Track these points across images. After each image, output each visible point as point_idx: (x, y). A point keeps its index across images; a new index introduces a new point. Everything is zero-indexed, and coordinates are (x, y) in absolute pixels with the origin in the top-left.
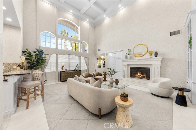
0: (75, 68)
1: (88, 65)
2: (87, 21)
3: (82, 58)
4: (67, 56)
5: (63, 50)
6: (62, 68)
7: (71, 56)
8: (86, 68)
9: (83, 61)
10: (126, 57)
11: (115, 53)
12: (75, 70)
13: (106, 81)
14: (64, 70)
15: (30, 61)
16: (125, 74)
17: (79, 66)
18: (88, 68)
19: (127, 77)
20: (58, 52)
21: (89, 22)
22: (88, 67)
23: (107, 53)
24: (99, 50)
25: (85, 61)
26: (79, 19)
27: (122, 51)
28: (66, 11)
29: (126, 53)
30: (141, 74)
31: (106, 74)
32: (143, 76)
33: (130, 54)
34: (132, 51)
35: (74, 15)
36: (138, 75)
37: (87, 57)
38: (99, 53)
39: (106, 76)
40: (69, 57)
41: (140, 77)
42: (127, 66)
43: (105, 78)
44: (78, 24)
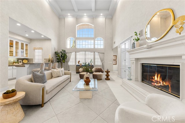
0: (89, 63)
1: (102, 60)
2: (102, 16)
3: (96, 54)
7: (87, 52)
9: (97, 56)
11: (126, 42)
12: (89, 64)
16: (130, 75)
17: (93, 61)
20: (77, 51)
22: (102, 62)
23: (119, 45)
24: (115, 43)
25: (100, 57)
26: (93, 18)
27: (132, 37)
28: (82, 16)
29: (134, 40)
30: (160, 78)
31: (109, 71)
32: (164, 84)
33: (139, 39)
34: (143, 34)
35: (89, 16)
36: (156, 79)
37: (101, 53)
38: (115, 46)
39: (109, 73)
40: (85, 53)
41: (158, 85)
42: (134, 61)
43: (108, 76)
44: (93, 23)
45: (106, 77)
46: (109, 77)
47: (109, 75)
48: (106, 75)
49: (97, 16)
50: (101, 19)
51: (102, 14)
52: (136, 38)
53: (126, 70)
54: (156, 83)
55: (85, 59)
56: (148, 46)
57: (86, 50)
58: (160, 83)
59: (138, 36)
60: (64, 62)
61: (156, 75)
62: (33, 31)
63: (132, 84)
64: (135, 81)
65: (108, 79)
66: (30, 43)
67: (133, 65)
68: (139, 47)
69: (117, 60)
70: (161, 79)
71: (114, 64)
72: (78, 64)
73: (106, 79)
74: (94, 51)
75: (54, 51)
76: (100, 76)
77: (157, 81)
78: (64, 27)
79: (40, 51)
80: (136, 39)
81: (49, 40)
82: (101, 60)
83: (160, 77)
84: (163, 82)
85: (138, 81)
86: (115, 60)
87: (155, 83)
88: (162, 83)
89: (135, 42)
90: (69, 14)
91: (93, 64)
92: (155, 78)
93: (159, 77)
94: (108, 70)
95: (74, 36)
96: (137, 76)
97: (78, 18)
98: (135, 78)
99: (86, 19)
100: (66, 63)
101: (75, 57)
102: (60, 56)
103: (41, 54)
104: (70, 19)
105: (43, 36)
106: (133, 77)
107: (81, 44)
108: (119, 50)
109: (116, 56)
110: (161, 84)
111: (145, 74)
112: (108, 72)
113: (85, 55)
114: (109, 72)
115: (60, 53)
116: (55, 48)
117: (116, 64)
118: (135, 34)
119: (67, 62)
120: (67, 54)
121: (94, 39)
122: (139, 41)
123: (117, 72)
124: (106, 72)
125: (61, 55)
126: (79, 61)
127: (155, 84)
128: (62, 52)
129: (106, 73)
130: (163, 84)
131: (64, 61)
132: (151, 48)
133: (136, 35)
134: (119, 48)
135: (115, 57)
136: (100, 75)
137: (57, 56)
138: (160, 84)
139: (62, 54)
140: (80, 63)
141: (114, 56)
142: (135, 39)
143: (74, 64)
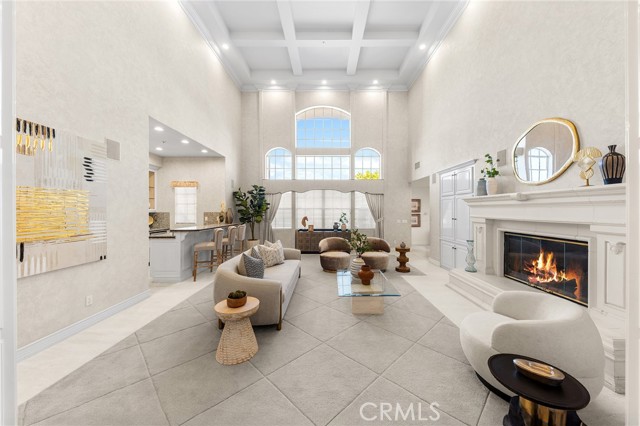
0: (336, 224)
1: (377, 214)
2: (376, 85)
3: (359, 196)
4: (318, 193)
5: (310, 181)
6: (304, 223)
7: (328, 193)
8: (373, 225)
9: (361, 201)
10: (482, 188)
11: (456, 172)
12: (336, 227)
13: (408, 271)
14: (307, 228)
15: (243, 208)
16: (473, 259)
17: (348, 217)
18: (379, 224)
19: (484, 270)
20: (297, 187)
21: (382, 84)
23: (434, 176)
24: (417, 165)
25: (369, 205)
26: (349, 91)
27: (476, 161)
28: (314, 87)
29: (482, 172)
30: (552, 264)
31: (407, 247)
32: (564, 276)
33: (497, 173)
34: (508, 160)
35: (335, 87)
36: (540, 265)
37: (376, 193)
38: (418, 175)
39: (407, 254)
40: (324, 194)
41: (546, 281)
42: (484, 226)
43: (403, 261)
44: (347, 105)
45: (398, 264)
46: (407, 264)
47: (408, 260)
48: (398, 260)
49: (362, 87)
50: (374, 95)
51: (376, 82)
52: (490, 170)
53: (457, 246)
54: (541, 277)
55: (323, 211)
56: (520, 195)
57: (324, 186)
58: (551, 275)
59: (495, 165)
60: (258, 222)
61: (541, 255)
62: (185, 142)
63: (479, 281)
64: (487, 274)
65: (403, 268)
66: (160, 168)
67: (480, 235)
68: (497, 193)
69: (421, 213)
70: (554, 265)
71: (413, 226)
72: (303, 228)
73: (397, 270)
74: (349, 187)
75: (230, 191)
76: (383, 260)
77: (543, 272)
78: (258, 119)
79: (193, 190)
80: (489, 173)
81: (219, 158)
82: (374, 216)
83: (552, 261)
84: (558, 271)
85: (493, 274)
86: (417, 213)
87: (537, 276)
88: (555, 274)
89: (487, 179)
90: (273, 82)
91: (348, 226)
92: (537, 264)
93: (549, 260)
94: (403, 246)
95: (290, 146)
96: (492, 262)
97: (300, 93)
98: (487, 268)
99: (324, 94)
100: (263, 223)
101: (290, 206)
102: (249, 203)
103: (192, 199)
104: (274, 95)
105: (204, 151)
106: (480, 265)
107: (312, 168)
108: (434, 188)
109: (419, 201)
110: (555, 278)
111: (512, 254)
112: (403, 250)
113: (323, 198)
114: (408, 250)
115: (248, 195)
116: (233, 181)
117: (419, 225)
118: (487, 159)
119: (268, 221)
120: (268, 199)
121: (351, 152)
122: (496, 177)
123: (423, 249)
124: (397, 250)
125: (251, 201)
126: (305, 218)
127: (538, 279)
128: (255, 192)
129: (398, 254)
130: (560, 278)
131: (258, 218)
132: (527, 200)
133: (490, 161)
134: (434, 182)
135: (416, 203)
136: (383, 258)
137: (239, 202)
138: (550, 280)
139: (254, 198)
140: (308, 223)
141: (413, 200)
142: (485, 171)
143: (289, 226)
